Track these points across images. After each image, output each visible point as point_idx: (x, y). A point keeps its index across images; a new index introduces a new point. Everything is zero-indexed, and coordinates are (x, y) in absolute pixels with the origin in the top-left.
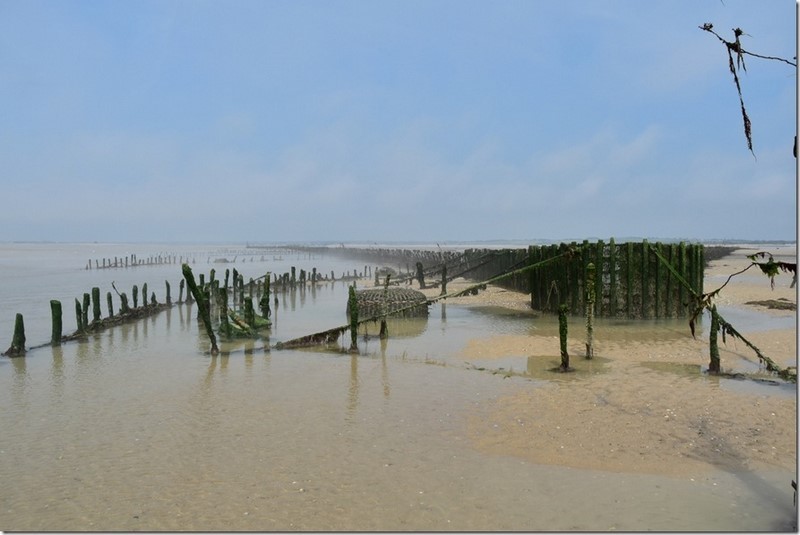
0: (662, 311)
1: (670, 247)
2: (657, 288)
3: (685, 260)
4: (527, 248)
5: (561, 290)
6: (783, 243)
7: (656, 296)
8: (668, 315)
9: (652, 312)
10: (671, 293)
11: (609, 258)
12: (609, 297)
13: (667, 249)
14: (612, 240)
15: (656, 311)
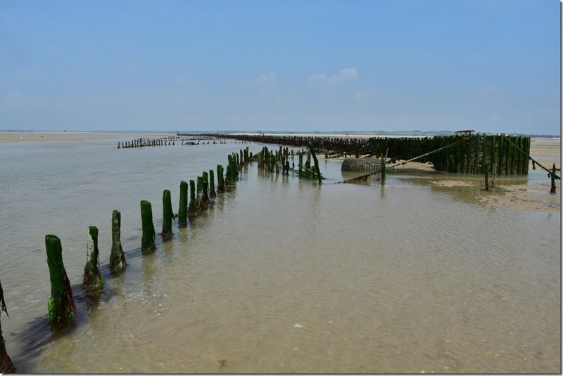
0: (509, 171)
1: (515, 138)
2: (507, 159)
3: (522, 145)
4: (432, 137)
5: (455, 160)
6: (551, 137)
7: (506, 164)
8: (512, 173)
9: (504, 172)
10: (514, 162)
11: (483, 144)
12: (482, 164)
13: (514, 139)
14: (484, 134)
15: (506, 171)
